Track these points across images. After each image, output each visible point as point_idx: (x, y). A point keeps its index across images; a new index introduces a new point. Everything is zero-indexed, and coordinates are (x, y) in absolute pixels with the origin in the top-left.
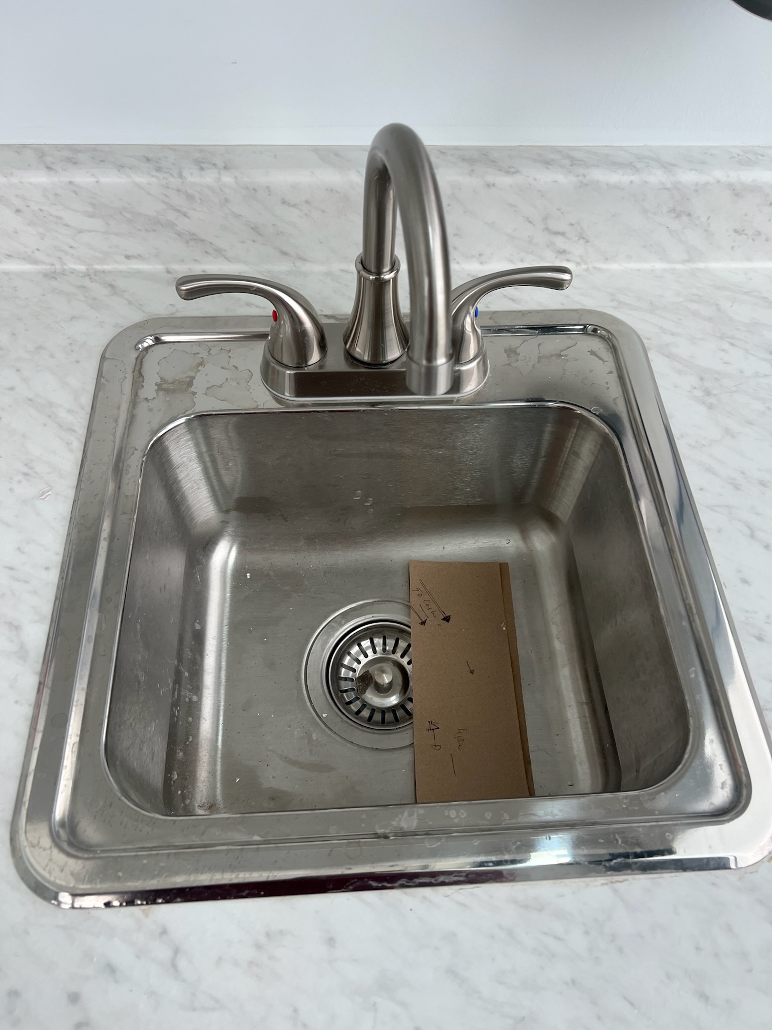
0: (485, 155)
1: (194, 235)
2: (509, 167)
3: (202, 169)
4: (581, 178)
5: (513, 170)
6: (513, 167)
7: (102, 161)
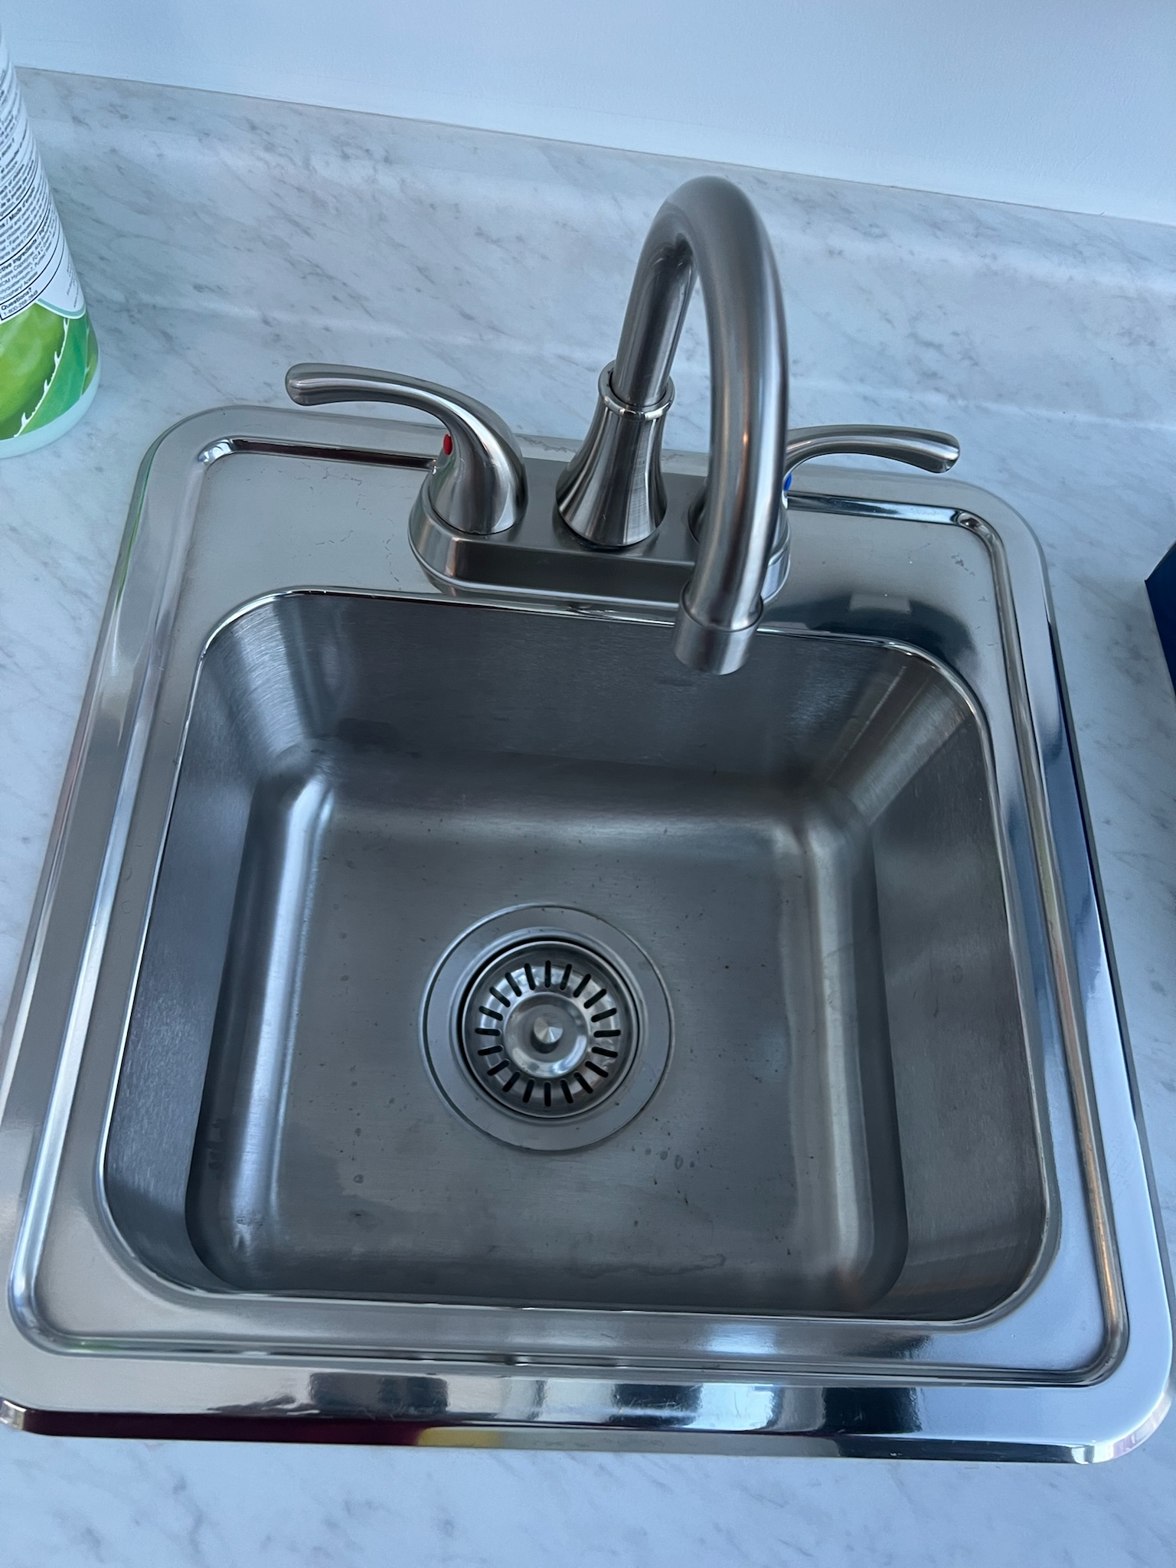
0: (832, 196)
1: (317, 266)
2: (871, 226)
3: (345, 157)
4: (988, 261)
5: (876, 231)
6: (877, 226)
7: (172, 119)
